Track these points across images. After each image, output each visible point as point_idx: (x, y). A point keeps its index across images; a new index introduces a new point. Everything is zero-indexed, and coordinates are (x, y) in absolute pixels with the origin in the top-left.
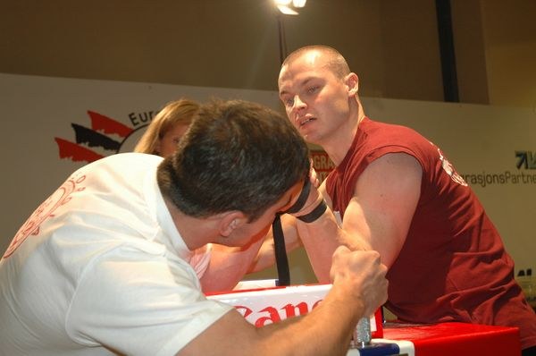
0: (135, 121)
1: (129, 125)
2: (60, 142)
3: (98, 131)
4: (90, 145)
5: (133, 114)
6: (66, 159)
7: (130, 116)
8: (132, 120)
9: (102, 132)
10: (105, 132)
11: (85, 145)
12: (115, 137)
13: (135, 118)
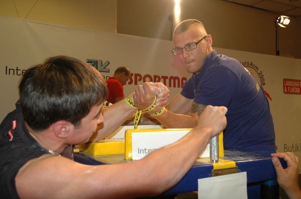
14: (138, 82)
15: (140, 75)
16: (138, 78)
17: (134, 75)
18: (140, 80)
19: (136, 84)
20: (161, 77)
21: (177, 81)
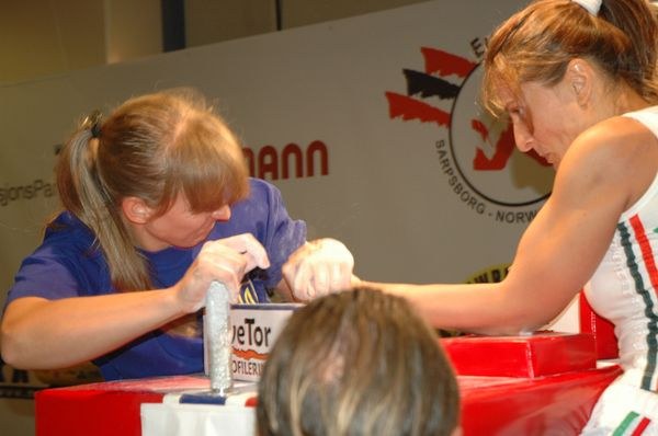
0: (479, 50)
1: (471, 57)
2: (391, 96)
3: (433, 74)
4: (424, 96)
5: (476, 40)
6: (396, 118)
7: (473, 43)
8: (476, 48)
9: (436, 75)
10: (442, 74)
11: (417, 97)
12: (453, 79)
13: (480, 45)
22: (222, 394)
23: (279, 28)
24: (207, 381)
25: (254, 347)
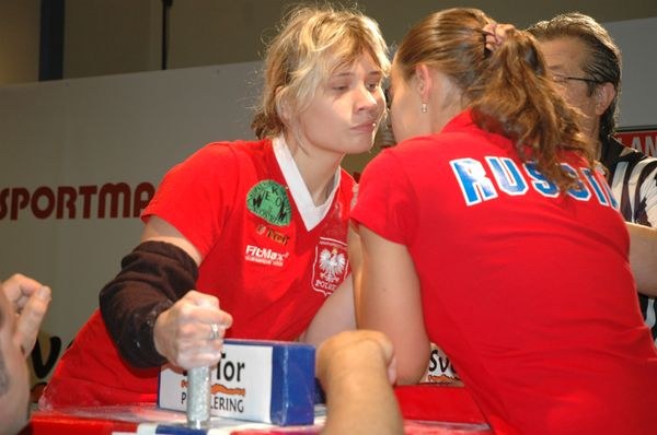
14: (20, 212)
15: (24, 192)
16: (21, 198)
17: (11, 192)
18: (24, 205)
19: (14, 216)
20: (77, 190)
21: (121, 196)
22: (198, 427)
23: (164, 67)
24: (184, 416)
25: (223, 381)
